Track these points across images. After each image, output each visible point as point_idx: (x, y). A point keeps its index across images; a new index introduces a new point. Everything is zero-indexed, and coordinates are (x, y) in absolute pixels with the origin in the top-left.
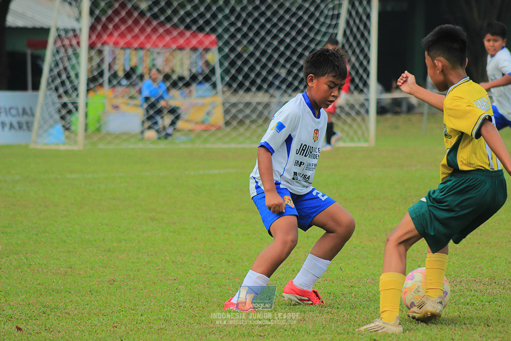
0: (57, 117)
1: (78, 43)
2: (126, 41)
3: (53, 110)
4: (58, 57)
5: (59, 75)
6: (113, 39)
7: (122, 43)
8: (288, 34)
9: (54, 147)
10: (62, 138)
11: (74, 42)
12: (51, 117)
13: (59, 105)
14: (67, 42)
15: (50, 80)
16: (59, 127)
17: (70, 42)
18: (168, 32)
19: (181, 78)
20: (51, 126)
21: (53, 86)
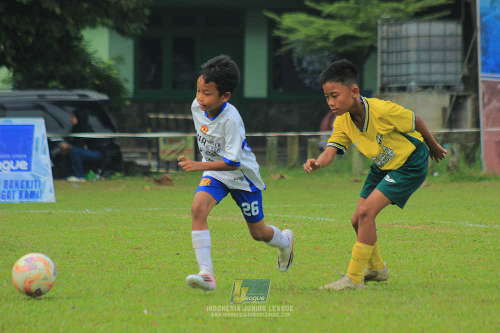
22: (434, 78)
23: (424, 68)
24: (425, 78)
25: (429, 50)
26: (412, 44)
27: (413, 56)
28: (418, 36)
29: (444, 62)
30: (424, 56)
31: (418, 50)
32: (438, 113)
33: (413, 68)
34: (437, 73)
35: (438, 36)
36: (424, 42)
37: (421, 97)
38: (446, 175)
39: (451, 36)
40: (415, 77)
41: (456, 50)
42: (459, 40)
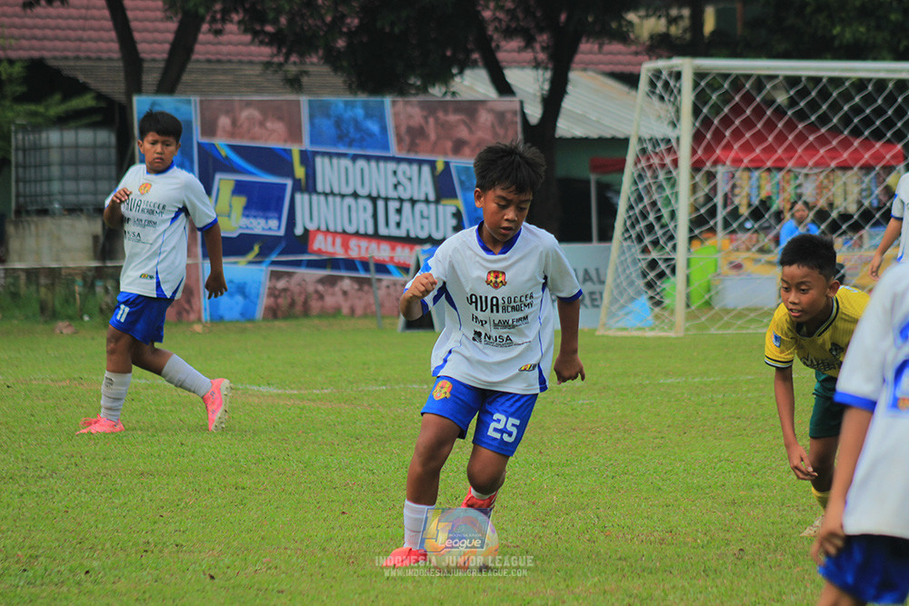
0: (641, 283)
1: (675, 162)
2: (753, 156)
3: (634, 272)
4: (641, 186)
5: (644, 215)
6: (732, 154)
7: (746, 160)
9: (635, 333)
10: (650, 318)
11: (668, 160)
12: (632, 283)
13: (643, 265)
14: (655, 161)
15: (628, 223)
16: (644, 300)
17: (662, 159)
18: (823, 141)
19: (845, 217)
20: (632, 299)
21: (633, 233)
22: (83, 198)
23: (70, 186)
24: (71, 199)
25: (76, 164)
26: (55, 156)
27: (55, 171)
28: (62, 147)
29: (94, 179)
30: (70, 171)
31: (62, 164)
32: (88, 243)
33: (56, 186)
34: (86, 193)
35: (86, 147)
36: (68, 154)
37: (66, 222)
38: (98, 319)
39: (103, 146)
40: (59, 197)
41: (109, 164)
42: (113, 151)
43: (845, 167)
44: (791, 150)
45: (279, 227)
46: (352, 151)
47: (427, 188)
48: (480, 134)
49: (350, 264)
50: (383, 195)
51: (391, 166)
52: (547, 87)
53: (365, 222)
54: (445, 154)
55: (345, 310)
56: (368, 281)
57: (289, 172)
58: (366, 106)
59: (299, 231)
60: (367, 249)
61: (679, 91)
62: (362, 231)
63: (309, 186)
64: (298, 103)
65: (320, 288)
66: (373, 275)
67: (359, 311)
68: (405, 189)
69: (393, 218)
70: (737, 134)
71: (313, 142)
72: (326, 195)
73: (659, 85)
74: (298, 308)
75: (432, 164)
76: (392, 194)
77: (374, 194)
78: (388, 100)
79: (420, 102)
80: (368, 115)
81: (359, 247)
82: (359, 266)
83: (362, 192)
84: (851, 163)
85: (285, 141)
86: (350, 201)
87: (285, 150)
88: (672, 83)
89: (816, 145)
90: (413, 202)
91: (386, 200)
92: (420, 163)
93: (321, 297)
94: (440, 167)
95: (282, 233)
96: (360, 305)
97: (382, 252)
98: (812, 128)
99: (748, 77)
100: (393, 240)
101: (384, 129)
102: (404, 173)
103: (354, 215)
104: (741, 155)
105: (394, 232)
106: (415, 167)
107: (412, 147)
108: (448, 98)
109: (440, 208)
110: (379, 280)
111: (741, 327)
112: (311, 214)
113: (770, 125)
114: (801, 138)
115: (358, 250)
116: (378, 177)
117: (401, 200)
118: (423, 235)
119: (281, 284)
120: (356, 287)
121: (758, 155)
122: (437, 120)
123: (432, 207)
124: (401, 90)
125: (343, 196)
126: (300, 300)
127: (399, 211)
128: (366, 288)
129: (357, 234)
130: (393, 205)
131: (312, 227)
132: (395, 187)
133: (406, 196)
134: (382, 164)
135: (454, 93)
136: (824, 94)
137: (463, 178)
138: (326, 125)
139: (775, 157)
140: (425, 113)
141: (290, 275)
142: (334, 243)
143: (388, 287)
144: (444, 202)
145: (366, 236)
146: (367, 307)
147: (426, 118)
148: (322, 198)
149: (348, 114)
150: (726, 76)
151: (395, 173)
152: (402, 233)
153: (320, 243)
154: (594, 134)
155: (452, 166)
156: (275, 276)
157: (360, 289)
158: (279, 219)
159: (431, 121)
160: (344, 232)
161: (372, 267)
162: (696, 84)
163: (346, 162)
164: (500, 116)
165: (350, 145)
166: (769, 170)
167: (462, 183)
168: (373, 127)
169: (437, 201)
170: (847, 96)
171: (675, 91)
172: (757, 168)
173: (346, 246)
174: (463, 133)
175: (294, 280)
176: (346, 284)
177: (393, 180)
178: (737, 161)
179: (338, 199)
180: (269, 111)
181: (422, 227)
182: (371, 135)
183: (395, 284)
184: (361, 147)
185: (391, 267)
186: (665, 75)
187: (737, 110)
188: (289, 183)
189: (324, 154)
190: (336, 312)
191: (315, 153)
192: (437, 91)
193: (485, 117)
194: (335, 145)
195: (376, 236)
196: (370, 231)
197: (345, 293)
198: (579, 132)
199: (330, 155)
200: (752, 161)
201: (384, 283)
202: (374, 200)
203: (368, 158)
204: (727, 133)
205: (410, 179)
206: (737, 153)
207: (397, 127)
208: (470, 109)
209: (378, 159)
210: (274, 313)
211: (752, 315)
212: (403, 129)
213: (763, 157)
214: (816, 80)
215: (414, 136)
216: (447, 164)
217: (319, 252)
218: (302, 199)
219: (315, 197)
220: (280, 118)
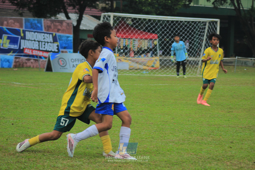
2: (126, 35)
6: (121, 35)
7: (124, 36)
8: (186, 35)
18: (141, 33)
19: (146, 50)
43: (146, 39)
44: (134, 34)
45: (17, 47)
46: (34, 30)
47: (51, 40)
48: (63, 28)
49: (33, 56)
50: (41, 40)
51: (43, 34)
52: (78, 18)
53: (37, 47)
54: (55, 32)
55: (32, 67)
56: (37, 60)
57: (20, 35)
58: (37, 20)
59: (22, 48)
60: (37, 53)
61: (110, 20)
62: (36, 49)
63: (24, 38)
64: (22, 19)
65: (26, 61)
66: (38, 59)
67: (35, 67)
68: (46, 39)
69: (43, 46)
70: (122, 30)
71: (26, 28)
72: (28, 40)
73: (106, 18)
74: (21, 66)
75: (52, 34)
76: (43, 41)
77: (39, 40)
78: (43, 19)
79: (50, 20)
80: (38, 23)
81: (35, 52)
82: (35, 57)
83: (36, 40)
84: (148, 38)
85: (19, 28)
86: (33, 42)
87: (19, 30)
88: (108, 18)
89: (140, 33)
90: (48, 42)
91: (42, 42)
92: (50, 34)
93: (26, 63)
94: (54, 35)
95: (18, 48)
96: (35, 65)
97: (41, 54)
98: (139, 30)
99: (125, 17)
100: (43, 51)
101: (42, 26)
102: (46, 36)
103: (34, 45)
104: (123, 35)
105: (43, 49)
106: (48, 35)
107: (48, 30)
108: (56, 19)
109: (54, 44)
110: (40, 60)
111: (122, 74)
112: (24, 44)
113: (130, 29)
114: (137, 32)
115: (35, 53)
116: (40, 37)
117: (45, 42)
118: (50, 50)
119: (17, 60)
120: (34, 61)
121: (127, 35)
122: (54, 24)
123: (52, 44)
124: (45, 17)
125: (32, 41)
126: (21, 64)
127: (44, 44)
128: (37, 62)
129: (35, 49)
130: (43, 43)
131: (25, 47)
132: (44, 39)
133: (46, 41)
134: (41, 34)
135: (57, 18)
136: (142, 22)
137: (59, 38)
138: (28, 24)
139: (131, 36)
140: (51, 23)
141: (19, 58)
142: (29, 51)
143: (42, 62)
144: (55, 43)
145: (37, 50)
146: (37, 66)
147: (51, 24)
148: (27, 41)
149: (34, 22)
150: (120, 17)
151: (44, 36)
152: (45, 49)
153: (26, 51)
154: (88, 29)
155: (57, 35)
156: (16, 58)
157: (35, 62)
158: (17, 45)
159: (52, 24)
160: (32, 49)
161: (38, 57)
162: (114, 19)
163: (33, 33)
164: (68, 24)
165: (34, 29)
166: (129, 39)
167: (59, 39)
168: (39, 25)
169: (53, 43)
170: (147, 23)
171: (109, 20)
172: (127, 38)
173: (32, 52)
174: (60, 27)
175: (20, 59)
176: (32, 61)
177: (43, 37)
178: (122, 36)
179: (31, 41)
180: (16, 20)
181: (50, 48)
182: (38, 27)
183: (43, 61)
184: (36, 30)
185: (42, 57)
186: (107, 16)
187: (123, 25)
188: (20, 37)
189: (28, 31)
190: (29, 67)
191: (26, 31)
192: (53, 18)
193: (64, 24)
194: (30, 29)
195: (39, 50)
196: (38, 49)
197: (32, 63)
198: (84, 28)
199: (29, 31)
200: (126, 36)
201: (41, 61)
202: (39, 42)
203: (38, 32)
204: (120, 30)
205: (47, 37)
206: (122, 35)
207: (45, 25)
208: (61, 22)
209: (40, 32)
210: (15, 66)
211: (125, 71)
212: (46, 26)
213: (128, 36)
214: (140, 19)
215: (48, 28)
216: (56, 34)
217: (26, 53)
218: (22, 41)
219: (26, 41)
220: (18, 22)
